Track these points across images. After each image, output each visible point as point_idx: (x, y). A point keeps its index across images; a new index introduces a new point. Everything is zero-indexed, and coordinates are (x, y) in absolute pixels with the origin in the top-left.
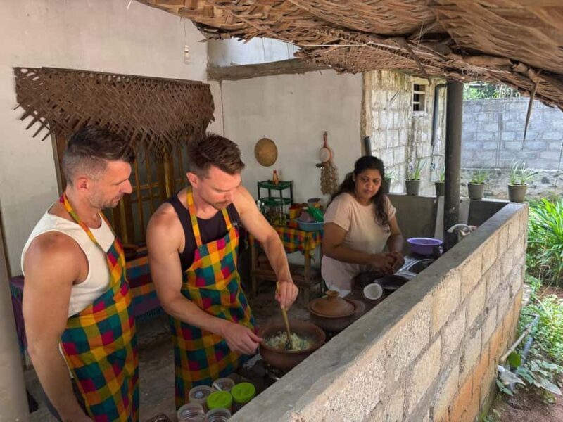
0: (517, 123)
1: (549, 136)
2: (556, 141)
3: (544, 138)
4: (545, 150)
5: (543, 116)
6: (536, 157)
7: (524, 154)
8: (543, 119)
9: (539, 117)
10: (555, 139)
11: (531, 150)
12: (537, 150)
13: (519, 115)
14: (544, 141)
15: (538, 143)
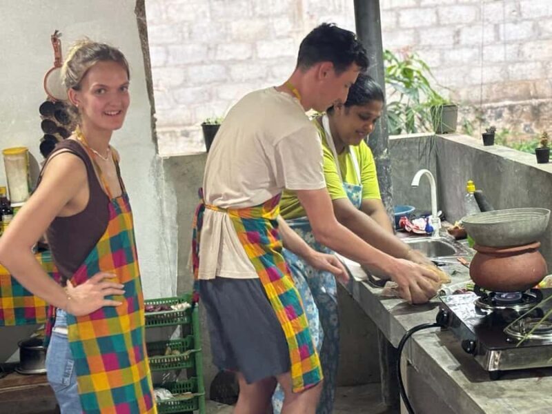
0: (164, 26)
1: (228, 52)
2: (241, 61)
3: (218, 58)
4: (225, 81)
5: (212, 10)
6: (211, 96)
7: (188, 93)
8: (212, 19)
9: (204, 13)
10: (241, 57)
11: (200, 84)
12: (209, 83)
13: (166, 12)
14: (220, 62)
15: (210, 67)
